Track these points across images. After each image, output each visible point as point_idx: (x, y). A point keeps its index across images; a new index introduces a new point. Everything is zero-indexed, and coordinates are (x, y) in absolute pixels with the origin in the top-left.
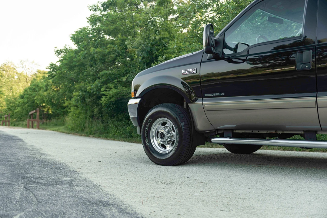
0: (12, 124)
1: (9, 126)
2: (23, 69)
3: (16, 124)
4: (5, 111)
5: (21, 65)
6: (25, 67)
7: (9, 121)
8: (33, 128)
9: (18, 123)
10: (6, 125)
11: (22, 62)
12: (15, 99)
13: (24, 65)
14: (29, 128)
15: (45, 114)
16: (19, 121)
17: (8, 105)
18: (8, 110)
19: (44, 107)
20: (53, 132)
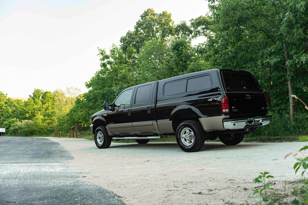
0: (62, 135)
1: (59, 137)
2: (69, 94)
3: (65, 135)
4: (57, 126)
5: (68, 92)
6: (70, 93)
7: (59, 134)
8: (73, 137)
9: (66, 134)
10: (57, 137)
11: (68, 90)
12: (63, 117)
13: (70, 91)
14: (70, 137)
15: (83, 127)
16: (66, 133)
17: (59, 122)
18: (59, 125)
19: (81, 122)
20: (85, 139)
